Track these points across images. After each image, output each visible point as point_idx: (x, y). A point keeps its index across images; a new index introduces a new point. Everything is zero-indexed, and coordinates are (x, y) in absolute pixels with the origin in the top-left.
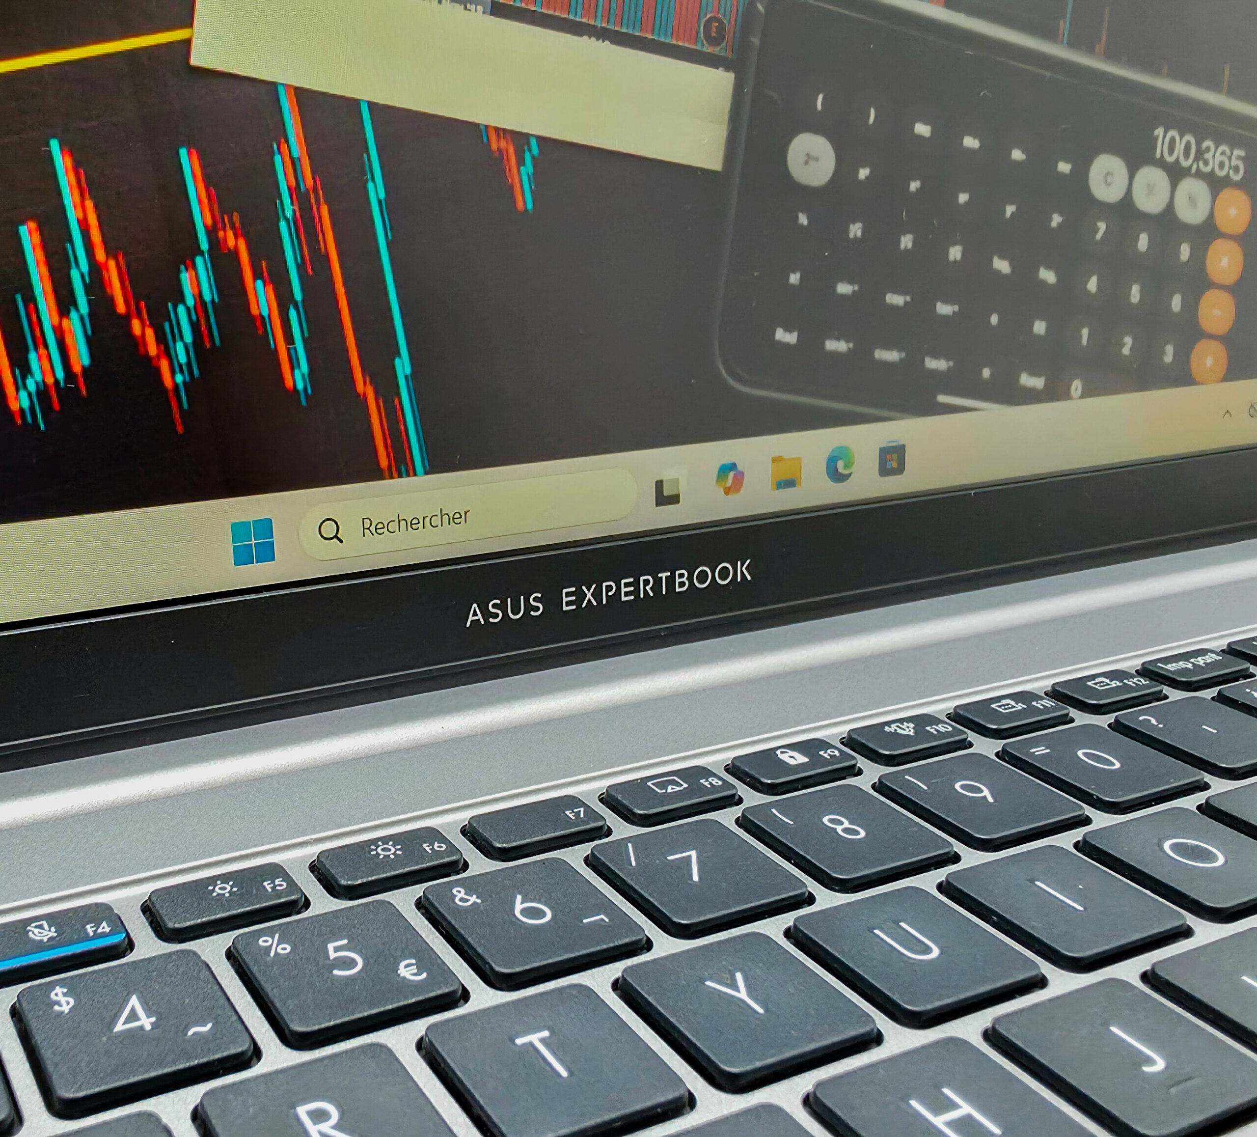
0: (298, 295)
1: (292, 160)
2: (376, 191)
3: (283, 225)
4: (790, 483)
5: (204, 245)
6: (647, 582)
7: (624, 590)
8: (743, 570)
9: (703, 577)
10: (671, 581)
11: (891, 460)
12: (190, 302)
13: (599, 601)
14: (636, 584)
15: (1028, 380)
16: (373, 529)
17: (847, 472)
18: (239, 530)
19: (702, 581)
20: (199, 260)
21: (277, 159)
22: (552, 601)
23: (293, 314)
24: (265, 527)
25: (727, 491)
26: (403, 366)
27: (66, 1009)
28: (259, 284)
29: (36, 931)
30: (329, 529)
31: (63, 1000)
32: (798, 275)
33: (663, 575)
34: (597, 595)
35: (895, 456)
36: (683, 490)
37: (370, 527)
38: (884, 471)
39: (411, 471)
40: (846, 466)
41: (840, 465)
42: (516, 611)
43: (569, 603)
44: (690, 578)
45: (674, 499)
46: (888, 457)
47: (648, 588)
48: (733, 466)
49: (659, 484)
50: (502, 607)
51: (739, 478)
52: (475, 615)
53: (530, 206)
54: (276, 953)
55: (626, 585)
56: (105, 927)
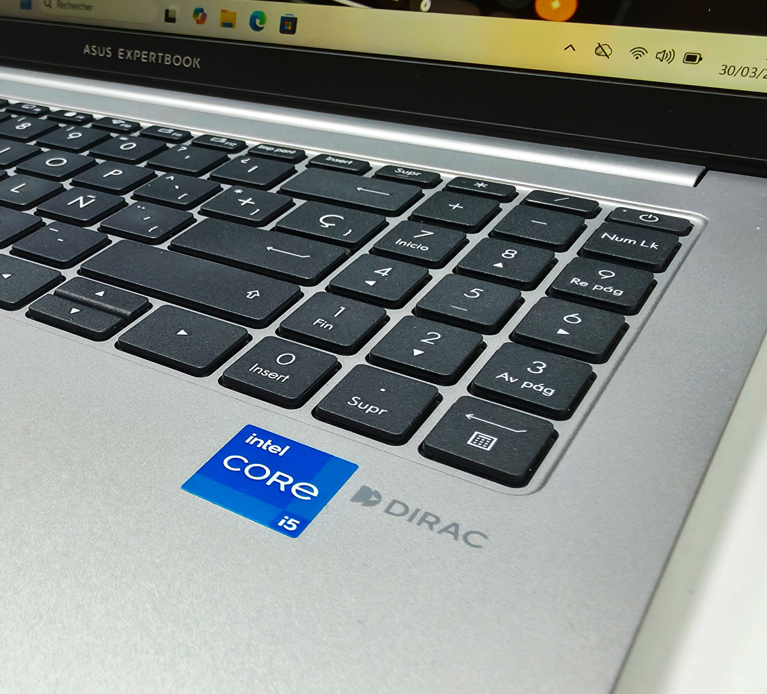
4: (229, 25)
6: (153, 56)
7: (143, 56)
8: (196, 62)
9: (177, 60)
10: (163, 57)
11: (288, 25)
13: (133, 58)
14: (148, 55)
17: (260, 26)
19: (177, 62)
22: (115, 53)
25: (198, 22)
30: (48, 3)
33: (160, 55)
34: (132, 55)
35: (290, 23)
36: (177, 16)
37: (59, 3)
38: (283, 30)
40: (260, 23)
41: (258, 22)
42: (101, 53)
43: (122, 56)
44: (172, 60)
45: (173, 20)
46: (286, 23)
48: (202, 10)
49: (167, 11)
50: (97, 49)
51: (204, 16)
52: (87, 50)
55: (145, 54)
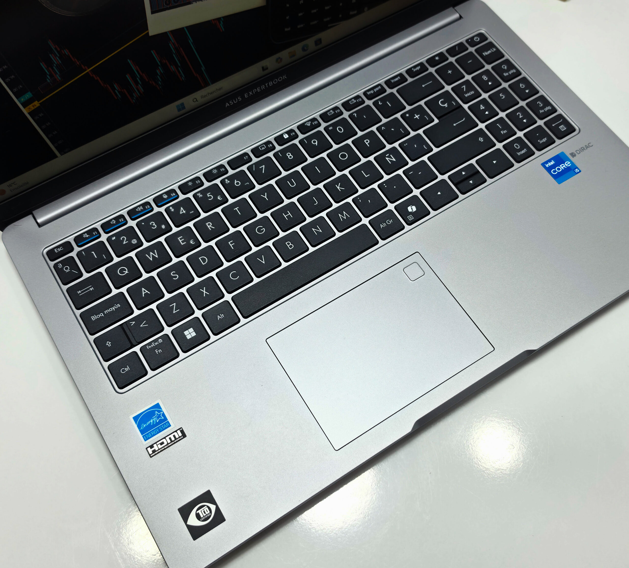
0: (179, 65)
1: (173, 43)
2: (191, 41)
3: (174, 55)
4: (293, 55)
5: (159, 64)
6: (263, 87)
7: (258, 90)
8: (285, 77)
9: (275, 81)
10: (268, 85)
11: (318, 42)
12: (159, 74)
14: (261, 88)
15: (351, 13)
16: (203, 97)
17: (307, 48)
18: (178, 106)
20: (160, 68)
21: (170, 45)
22: (243, 97)
23: (179, 69)
24: (182, 104)
25: (279, 62)
26: (203, 68)
27: (173, 211)
28: (172, 66)
29: (164, 196)
30: (195, 100)
31: (172, 209)
32: (288, 17)
33: (266, 84)
34: (253, 93)
36: (268, 66)
37: (202, 97)
38: (317, 45)
39: (209, 85)
41: (305, 48)
42: (236, 101)
43: (247, 96)
44: (273, 83)
47: (264, 88)
48: (280, 58)
49: (263, 67)
50: (233, 102)
52: (227, 104)
53: (223, 30)
54: (200, 197)
56: (174, 194)
